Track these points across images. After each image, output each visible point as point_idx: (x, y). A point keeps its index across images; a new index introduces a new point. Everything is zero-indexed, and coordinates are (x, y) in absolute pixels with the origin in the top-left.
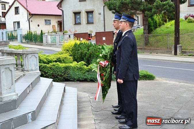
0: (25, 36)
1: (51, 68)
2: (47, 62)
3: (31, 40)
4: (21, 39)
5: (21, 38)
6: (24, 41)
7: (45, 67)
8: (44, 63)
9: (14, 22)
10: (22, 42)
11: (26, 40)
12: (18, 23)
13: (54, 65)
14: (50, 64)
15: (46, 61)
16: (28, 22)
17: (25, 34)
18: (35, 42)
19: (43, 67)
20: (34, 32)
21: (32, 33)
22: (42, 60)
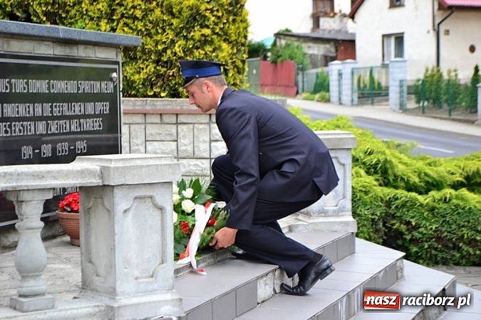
0: (416, 86)
1: (432, 210)
2: (423, 184)
3: (436, 102)
4: (401, 97)
5: (401, 92)
6: (412, 104)
7: (411, 205)
8: (409, 190)
9: (384, 36)
10: (403, 108)
11: (418, 102)
12: (399, 39)
13: (445, 201)
14: (433, 193)
15: (417, 180)
16: (432, 35)
17: (418, 81)
18: (450, 112)
19: (403, 206)
20: (449, 72)
21: (441, 76)
22: (402, 179)
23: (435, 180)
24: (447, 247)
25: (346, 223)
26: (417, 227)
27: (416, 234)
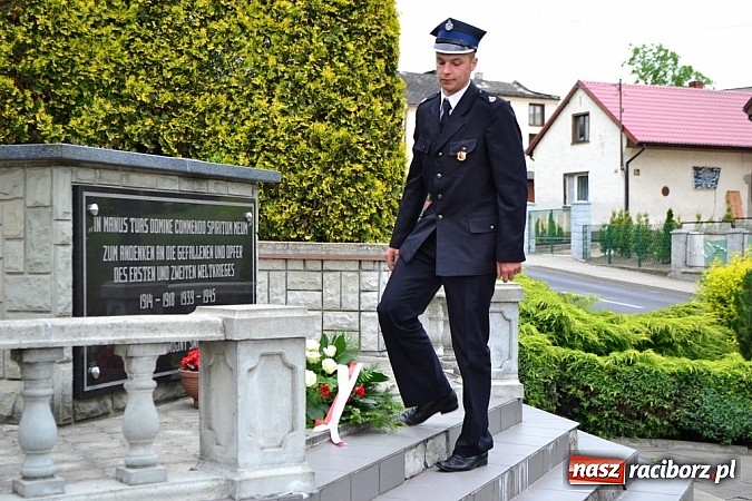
0: (601, 233)
1: (613, 373)
2: (603, 344)
3: (625, 251)
4: (585, 244)
5: (585, 239)
6: (596, 253)
8: (587, 350)
9: (565, 175)
10: (587, 258)
11: (604, 250)
12: (583, 179)
13: (629, 363)
14: (615, 354)
15: (596, 339)
16: (621, 175)
17: (604, 226)
18: (640, 261)
19: (580, 368)
20: (639, 217)
21: (630, 220)
22: (580, 337)
23: (618, 339)
24: (631, 416)
25: (512, 388)
26: (596, 393)
27: (594, 401)
